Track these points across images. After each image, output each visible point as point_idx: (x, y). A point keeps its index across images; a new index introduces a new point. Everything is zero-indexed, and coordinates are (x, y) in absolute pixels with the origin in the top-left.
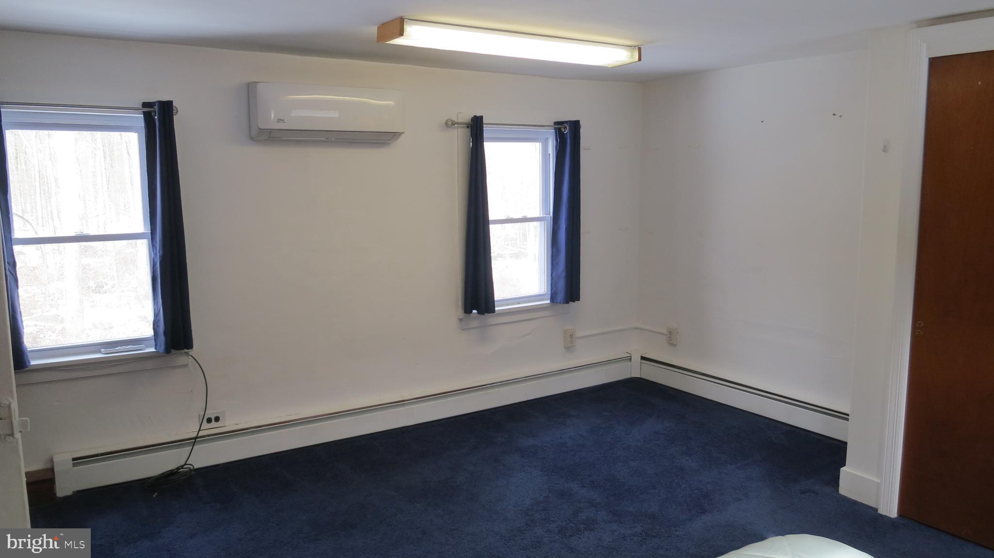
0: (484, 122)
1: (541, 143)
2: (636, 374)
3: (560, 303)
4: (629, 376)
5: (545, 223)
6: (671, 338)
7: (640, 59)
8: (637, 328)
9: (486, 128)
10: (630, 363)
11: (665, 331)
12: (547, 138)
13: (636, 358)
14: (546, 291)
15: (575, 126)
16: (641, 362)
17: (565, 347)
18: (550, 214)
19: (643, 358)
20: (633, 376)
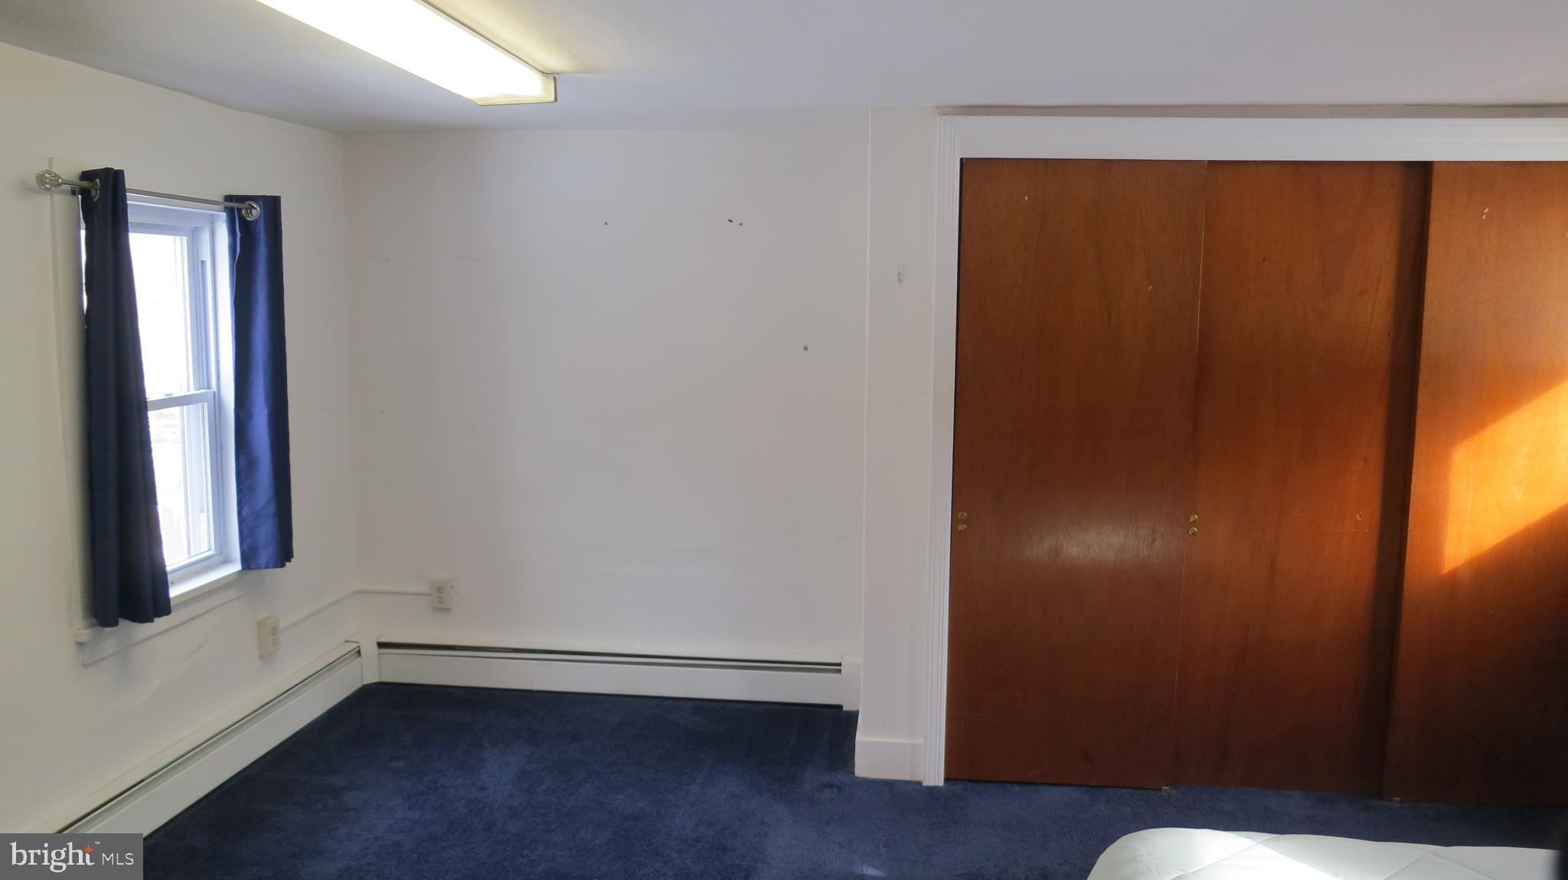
0: (127, 186)
1: (185, 238)
2: (371, 678)
3: (266, 568)
4: (357, 685)
5: (203, 406)
6: (440, 598)
7: (556, 100)
8: (357, 592)
9: (132, 201)
10: (359, 659)
11: (425, 589)
12: (196, 228)
13: (370, 649)
14: (213, 547)
15: (272, 205)
16: (379, 654)
17: (261, 657)
18: (209, 387)
19: (382, 645)
20: (366, 682)
